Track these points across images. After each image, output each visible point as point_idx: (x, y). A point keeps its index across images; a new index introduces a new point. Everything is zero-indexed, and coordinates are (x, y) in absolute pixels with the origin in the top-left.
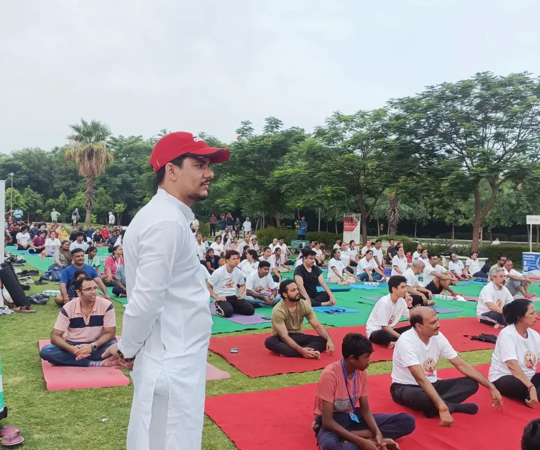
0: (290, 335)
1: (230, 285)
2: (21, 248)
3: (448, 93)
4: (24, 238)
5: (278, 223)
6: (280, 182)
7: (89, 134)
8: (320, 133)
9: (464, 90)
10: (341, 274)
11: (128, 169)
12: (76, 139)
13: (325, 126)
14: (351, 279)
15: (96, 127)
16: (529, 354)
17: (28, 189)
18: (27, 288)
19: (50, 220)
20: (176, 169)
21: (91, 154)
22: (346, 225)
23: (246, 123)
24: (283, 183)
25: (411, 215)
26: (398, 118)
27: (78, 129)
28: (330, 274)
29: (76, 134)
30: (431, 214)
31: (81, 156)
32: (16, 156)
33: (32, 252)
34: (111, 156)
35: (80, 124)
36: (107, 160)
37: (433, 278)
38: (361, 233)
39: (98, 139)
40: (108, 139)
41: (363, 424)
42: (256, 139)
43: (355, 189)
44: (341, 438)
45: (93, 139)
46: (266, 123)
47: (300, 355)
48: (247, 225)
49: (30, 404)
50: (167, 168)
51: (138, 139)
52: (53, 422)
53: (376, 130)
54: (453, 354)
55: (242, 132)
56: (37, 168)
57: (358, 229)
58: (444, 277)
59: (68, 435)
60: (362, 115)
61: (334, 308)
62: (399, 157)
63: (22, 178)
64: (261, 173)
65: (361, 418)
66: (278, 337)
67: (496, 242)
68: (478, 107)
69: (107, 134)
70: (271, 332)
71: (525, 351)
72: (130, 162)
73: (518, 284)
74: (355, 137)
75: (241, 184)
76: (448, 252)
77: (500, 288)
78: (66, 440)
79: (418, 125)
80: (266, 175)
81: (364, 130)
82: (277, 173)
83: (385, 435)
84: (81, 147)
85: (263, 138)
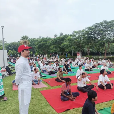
0: (60, 78)
1: (50, 69)
2: (12, 63)
3: (97, 25)
4: (12, 60)
5: (64, 54)
6: (63, 46)
7: (24, 38)
8: (71, 35)
9: (101, 24)
10: (75, 65)
11: (33, 45)
12: (22, 39)
13: (72, 34)
14: (77, 66)
15: (26, 37)
16: (105, 80)
17: (13, 50)
18: (12, 71)
19: (18, 56)
20: (23, 52)
21: (25, 42)
22: (78, 54)
23: (56, 34)
24: (64, 46)
25: (93, 51)
26: (87, 31)
27: (22, 37)
28: (73, 65)
29: (22, 38)
30: (97, 51)
31: (23, 43)
32: (11, 44)
33: (14, 63)
34: (29, 43)
35: (23, 36)
36: (28, 43)
37: (93, 65)
38: (81, 56)
39: (26, 39)
40: (29, 39)
41: (70, 94)
42: (58, 37)
43: (79, 47)
44: (65, 97)
45: (25, 39)
46: (60, 34)
47: (62, 82)
48: (57, 55)
49: (9, 93)
50: (21, 52)
51: (35, 38)
52: (13, 96)
53: (83, 34)
54: (89, 80)
55: (55, 36)
56: (15, 46)
57: (80, 55)
58: (96, 64)
59: (16, 98)
60: (80, 31)
61: (72, 72)
62: (88, 40)
63: (12, 48)
64: (59, 44)
65: (70, 93)
66: (58, 79)
67: (111, 56)
68: (104, 28)
69: (28, 38)
70: (57, 78)
71: (104, 79)
72: (33, 43)
73: (111, 65)
74: (78, 36)
75: (56, 47)
76: (99, 59)
77: (105, 66)
78: (15, 99)
79: (92, 32)
80: (61, 45)
81: (80, 34)
82: (62, 44)
83: (73, 96)
84: (23, 41)
85: (59, 37)
